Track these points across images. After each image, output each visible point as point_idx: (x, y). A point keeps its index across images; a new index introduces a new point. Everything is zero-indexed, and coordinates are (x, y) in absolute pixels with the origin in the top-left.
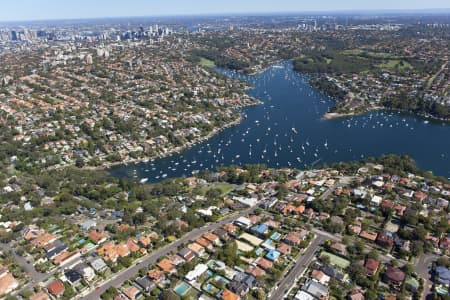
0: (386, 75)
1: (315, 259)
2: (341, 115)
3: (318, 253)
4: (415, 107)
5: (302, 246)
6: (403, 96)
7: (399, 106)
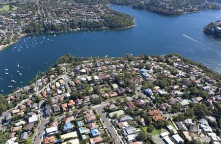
0: (14, 15)
1: (110, 120)
2: (7, 45)
3: (108, 116)
4: (43, 29)
5: (98, 118)
6: (32, 25)
7: (34, 31)
